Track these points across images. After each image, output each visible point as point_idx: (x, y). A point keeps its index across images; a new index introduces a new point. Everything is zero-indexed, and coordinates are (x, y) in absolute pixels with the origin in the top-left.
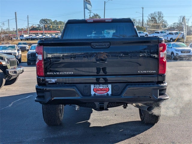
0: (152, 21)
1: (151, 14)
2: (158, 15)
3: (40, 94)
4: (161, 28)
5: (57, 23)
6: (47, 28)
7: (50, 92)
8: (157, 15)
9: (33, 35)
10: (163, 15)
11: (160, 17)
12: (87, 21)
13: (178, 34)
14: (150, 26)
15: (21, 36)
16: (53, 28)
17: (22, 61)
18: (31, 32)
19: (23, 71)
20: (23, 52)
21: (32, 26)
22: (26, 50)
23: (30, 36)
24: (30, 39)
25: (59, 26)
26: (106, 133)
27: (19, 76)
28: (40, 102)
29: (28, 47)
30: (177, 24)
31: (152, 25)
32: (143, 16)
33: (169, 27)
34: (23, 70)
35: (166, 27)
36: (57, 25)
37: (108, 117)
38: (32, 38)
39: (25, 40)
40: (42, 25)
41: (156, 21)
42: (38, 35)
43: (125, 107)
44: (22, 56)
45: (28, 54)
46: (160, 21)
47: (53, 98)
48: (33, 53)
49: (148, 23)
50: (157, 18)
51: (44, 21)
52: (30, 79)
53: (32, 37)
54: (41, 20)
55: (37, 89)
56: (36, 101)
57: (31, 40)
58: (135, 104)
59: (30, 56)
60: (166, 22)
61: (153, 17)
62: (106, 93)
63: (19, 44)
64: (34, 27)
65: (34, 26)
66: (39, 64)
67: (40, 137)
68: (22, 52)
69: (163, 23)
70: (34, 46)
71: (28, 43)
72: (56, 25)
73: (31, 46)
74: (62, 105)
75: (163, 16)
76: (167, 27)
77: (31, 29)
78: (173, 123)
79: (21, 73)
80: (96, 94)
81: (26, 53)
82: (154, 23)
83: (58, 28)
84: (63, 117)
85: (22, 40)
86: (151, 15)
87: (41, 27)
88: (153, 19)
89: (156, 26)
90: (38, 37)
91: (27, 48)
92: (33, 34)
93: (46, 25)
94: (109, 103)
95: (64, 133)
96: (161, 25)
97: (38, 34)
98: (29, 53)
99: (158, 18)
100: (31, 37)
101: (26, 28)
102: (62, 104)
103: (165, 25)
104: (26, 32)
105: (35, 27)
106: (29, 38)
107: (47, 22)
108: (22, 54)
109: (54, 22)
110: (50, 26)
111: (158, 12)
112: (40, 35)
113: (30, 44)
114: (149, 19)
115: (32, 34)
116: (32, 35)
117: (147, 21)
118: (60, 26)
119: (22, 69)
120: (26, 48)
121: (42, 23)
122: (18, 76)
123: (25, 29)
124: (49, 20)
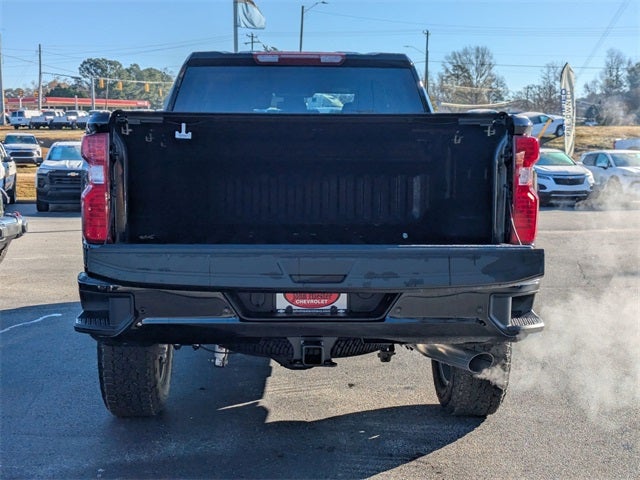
0: (458, 77)
1: (454, 54)
2: (477, 57)
3: (94, 307)
4: (484, 103)
5: (140, 76)
6: (105, 89)
7: (129, 297)
8: (473, 58)
9: (56, 111)
10: (491, 58)
11: (483, 64)
12: (258, 57)
13: (540, 122)
14: (450, 95)
15: (14, 114)
16: (124, 91)
17: (17, 199)
18: (51, 102)
19: (24, 230)
20: (22, 167)
21: (55, 81)
22: (31, 161)
23: (45, 114)
24: (45, 125)
25: (148, 83)
26: (321, 448)
27: (9, 247)
28: (94, 334)
29: (38, 153)
30: (537, 90)
31: (455, 90)
32: (427, 61)
33: (512, 100)
34: (23, 227)
35: (502, 99)
36: (138, 80)
37: (325, 391)
38: (52, 121)
39: (30, 129)
40: (88, 80)
41: (469, 77)
42: (76, 114)
43: (386, 359)
44: (17, 180)
45: (39, 174)
46: (483, 78)
47: (141, 321)
48: (57, 171)
49: (442, 85)
50: (474, 68)
51: (93, 66)
52: (46, 257)
53: (52, 117)
54: (85, 63)
55: (82, 286)
56: (78, 329)
57: (50, 129)
58: (426, 346)
59: (47, 179)
60: (501, 83)
61: (460, 64)
62: (329, 307)
63: (9, 139)
64: (59, 85)
65: (60, 81)
66: (92, 200)
67: (87, 460)
68: (18, 167)
69: (493, 84)
70: (60, 147)
71: (39, 139)
72: (135, 82)
73: (50, 150)
74: (166, 346)
75: (492, 61)
76: (506, 98)
77: (49, 90)
78: (550, 416)
79: (18, 236)
80: (294, 307)
81: (34, 171)
82: (464, 84)
83: (142, 93)
84: (171, 390)
85: (17, 127)
86: (455, 57)
87: (85, 85)
88: (460, 70)
89: (471, 94)
90: (73, 118)
91: (36, 156)
92: (57, 108)
93: (102, 79)
94: (337, 342)
95: (173, 448)
96: (485, 90)
97: (74, 108)
98: (45, 172)
99: (477, 69)
100: (48, 117)
101: (32, 87)
102: (169, 343)
103: (498, 92)
104: (33, 100)
105: (63, 87)
106: (43, 121)
107: (104, 70)
108: (18, 175)
109: (128, 70)
110: (116, 82)
111: (478, 50)
112: (82, 114)
113: (47, 143)
114: (447, 71)
115: (52, 108)
116: (52, 110)
117: (441, 77)
118: (151, 86)
119: (20, 222)
120: (31, 154)
121: (89, 72)
122: (6, 245)
123: (28, 90)
124: (111, 63)
